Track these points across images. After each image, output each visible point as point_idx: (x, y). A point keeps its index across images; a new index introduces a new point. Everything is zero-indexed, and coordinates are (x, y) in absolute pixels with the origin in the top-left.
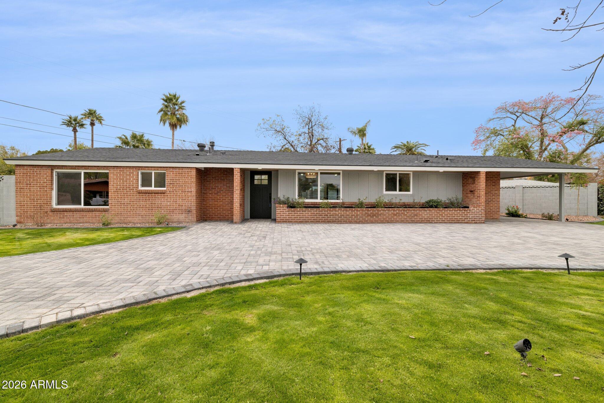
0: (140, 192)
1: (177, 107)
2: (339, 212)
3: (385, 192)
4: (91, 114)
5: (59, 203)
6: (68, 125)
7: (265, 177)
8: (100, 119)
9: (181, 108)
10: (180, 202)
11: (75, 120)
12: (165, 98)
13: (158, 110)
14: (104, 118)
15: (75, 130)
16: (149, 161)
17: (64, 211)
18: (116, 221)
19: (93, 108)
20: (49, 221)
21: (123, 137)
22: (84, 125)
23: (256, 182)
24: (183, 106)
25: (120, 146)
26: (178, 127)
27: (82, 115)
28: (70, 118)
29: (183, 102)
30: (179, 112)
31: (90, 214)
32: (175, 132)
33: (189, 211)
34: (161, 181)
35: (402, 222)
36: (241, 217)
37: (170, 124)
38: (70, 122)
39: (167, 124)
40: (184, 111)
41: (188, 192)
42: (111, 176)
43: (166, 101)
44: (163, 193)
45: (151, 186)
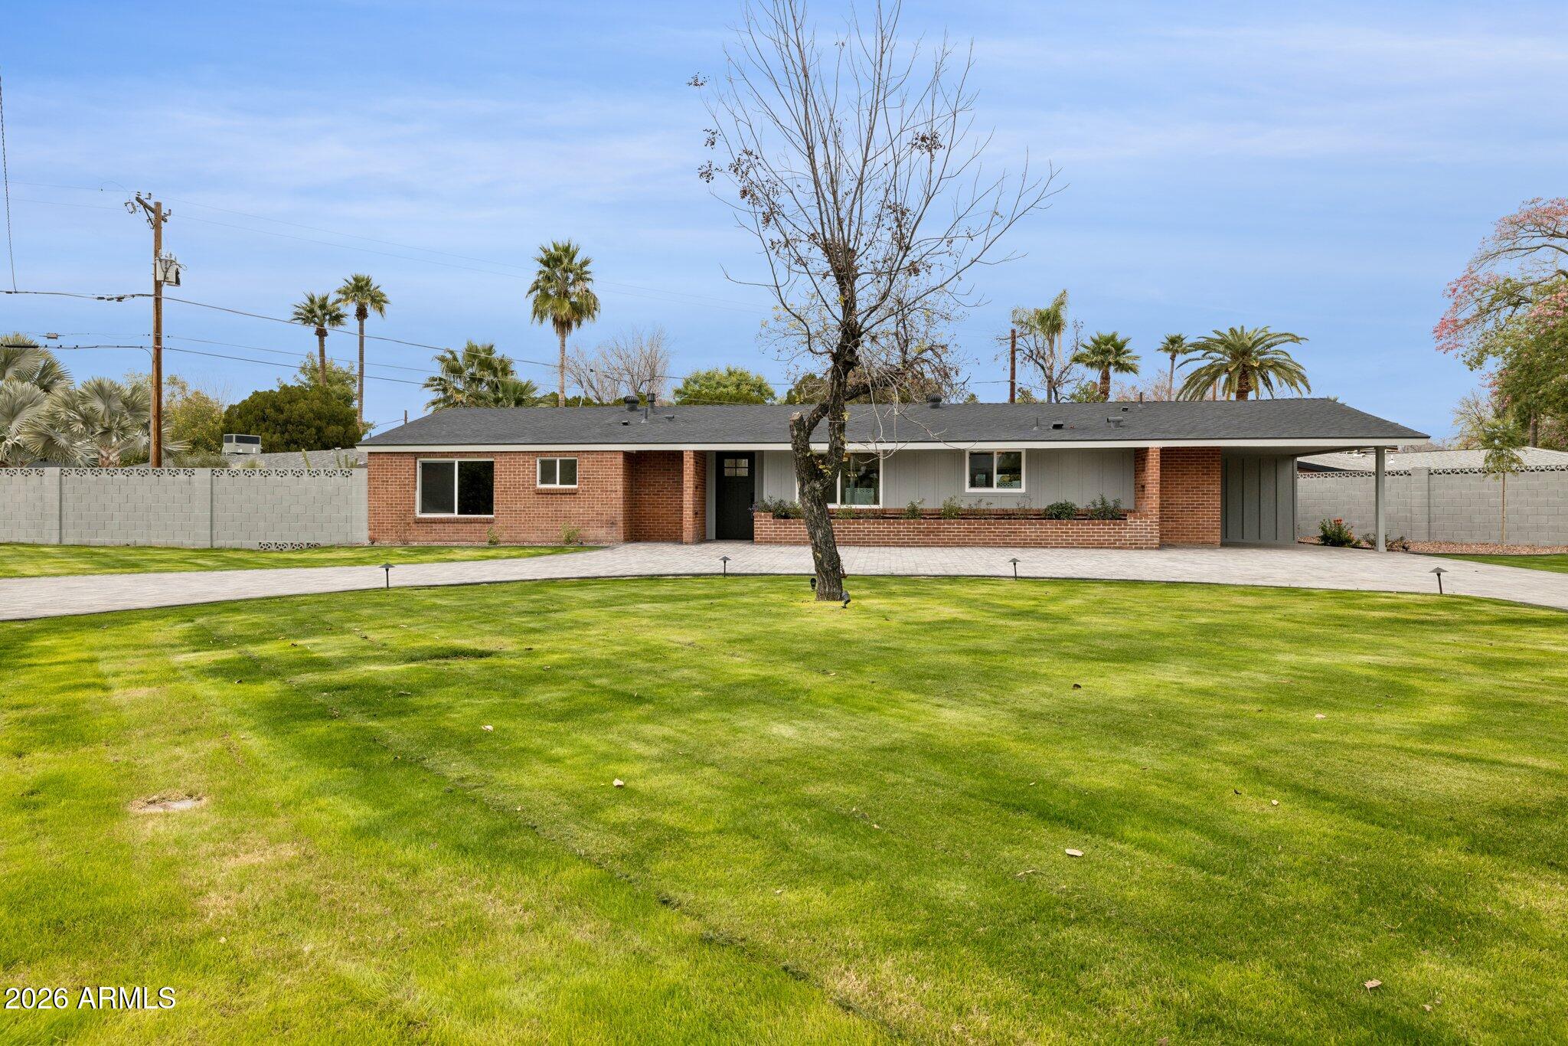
0: (540, 493)
1: (571, 276)
2: (865, 526)
3: (968, 490)
4: (361, 290)
5: (423, 511)
6: (307, 321)
7: (745, 462)
8: (378, 301)
9: (581, 277)
10: (598, 507)
11: (323, 306)
12: (544, 257)
13: (529, 287)
14: (388, 297)
15: (321, 333)
16: (551, 442)
17: (431, 523)
18: (504, 539)
19: (363, 273)
20: (411, 537)
21: (449, 356)
22: (342, 316)
23: (727, 473)
24: (586, 273)
25: (441, 379)
26: (574, 324)
27: (339, 292)
28: (312, 301)
29: (586, 263)
30: (578, 289)
31: (468, 527)
32: (567, 340)
33: (612, 523)
34: (569, 472)
35: (986, 545)
36: (698, 534)
37: (555, 320)
38: (311, 311)
39: (549, 322)
40: (588, 285)
41: (611, 491)
42: (497, 466)
43: (546, 263)
44: (573, 493)
45: (555, 483)
